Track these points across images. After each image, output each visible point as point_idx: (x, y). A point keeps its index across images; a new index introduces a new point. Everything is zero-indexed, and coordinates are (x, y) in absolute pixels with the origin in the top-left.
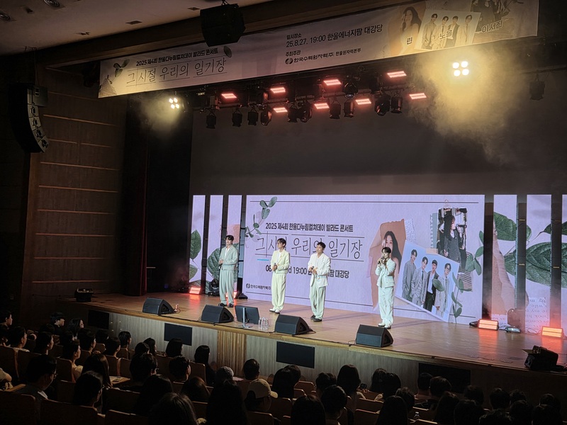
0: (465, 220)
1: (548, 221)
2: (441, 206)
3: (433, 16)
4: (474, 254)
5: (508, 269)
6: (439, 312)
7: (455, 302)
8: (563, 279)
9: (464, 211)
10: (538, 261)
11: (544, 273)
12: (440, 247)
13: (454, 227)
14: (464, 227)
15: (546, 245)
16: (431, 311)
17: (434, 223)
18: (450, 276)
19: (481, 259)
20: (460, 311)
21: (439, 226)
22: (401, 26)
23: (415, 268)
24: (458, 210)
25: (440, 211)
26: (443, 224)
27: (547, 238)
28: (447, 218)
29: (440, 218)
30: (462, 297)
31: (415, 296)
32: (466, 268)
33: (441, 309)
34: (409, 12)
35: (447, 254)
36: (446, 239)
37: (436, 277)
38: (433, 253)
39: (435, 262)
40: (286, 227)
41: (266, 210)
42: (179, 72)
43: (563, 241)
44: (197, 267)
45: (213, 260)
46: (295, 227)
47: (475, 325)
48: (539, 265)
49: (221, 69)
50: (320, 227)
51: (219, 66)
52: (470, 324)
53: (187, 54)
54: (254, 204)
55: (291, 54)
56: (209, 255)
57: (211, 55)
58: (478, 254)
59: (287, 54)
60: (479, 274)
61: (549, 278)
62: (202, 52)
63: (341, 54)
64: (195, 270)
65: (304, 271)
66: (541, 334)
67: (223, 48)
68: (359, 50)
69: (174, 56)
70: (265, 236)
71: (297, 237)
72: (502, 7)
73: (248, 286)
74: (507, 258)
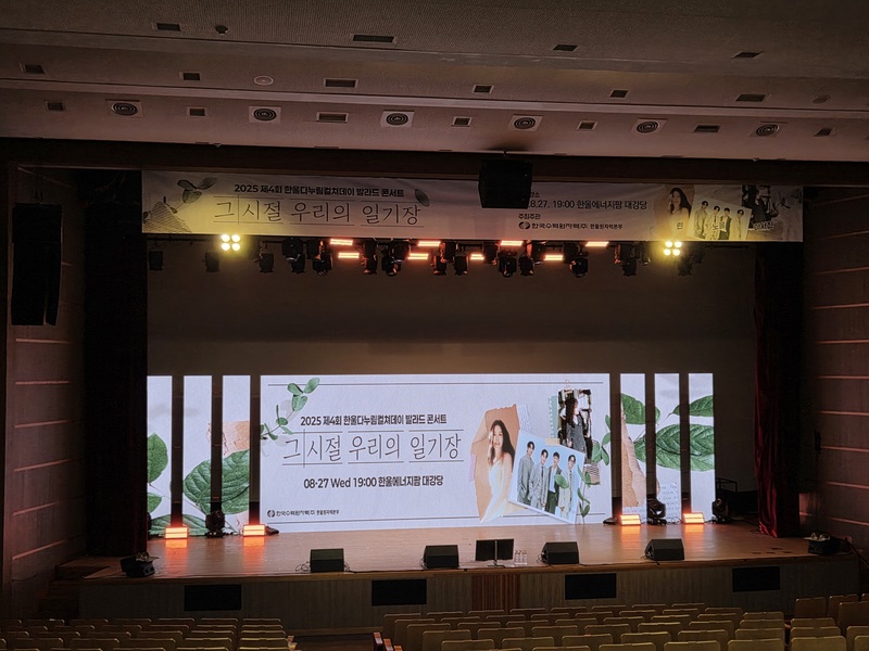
0: (590, 403)
1: (678, 403)
2: (562, 388)
3: (703, 203)
4: (600, 441)
5: (638, 455)
6: (564, 514)
7: (582, 499)
8: (692, 462)
9: (587, 392)
10: (668, 445)
11: (674, 457)
12: (562, 436)
13: (576, 411)
14: (588, 411)
15: (674, 427)
16: (553, 513)
17: (554, 408)
18: (575, 469)
19: (608, 447)
20: (588, 508)
21: (560, 411)
22: (669, 208)
23: (532, 463)
24: (580, 392)
25: (560, 393)
26: (564, 410)
27: (676, 420)
28: (569, 402)
29: (561, 402)
30: (589, 492)
31: (534, 498)
32: (593, 458)
33: (566, 510)
34: (676, 193)
35: (570, 444)
36: (569, 426)
37: (559, 472)
38: (553, 444)
39: (556, 454)
40: (337, 421)
41: (299, 398)
42: (332, 215)
43: (691, 423)
44: (160, 494)
45: (195, 480)
46: (354, 420)
47: (614, 522)
48: (669, 449)
49: (412, 221)
50: (396, 420)
51: (409, 216)
52: (605, 522)
53: (345, 189)
54: (275, 388)
55: (526, 216)
56: (186, 473)
57: (391, 198)
58: (604, 442)
59: (521, 216)
60: (607, 464)
61: (679, 463)
62: (373, 191)
63: (597, 227)
64: (158, 500)
65: (371, 482)
66: (683, 522)
67: (413, 192)
68: (621, 226)
69: (318, 189)
70: (300, 437)
71: (358, 434)
72: (772, 207)
73: (271, 514)
74: (637, 444)
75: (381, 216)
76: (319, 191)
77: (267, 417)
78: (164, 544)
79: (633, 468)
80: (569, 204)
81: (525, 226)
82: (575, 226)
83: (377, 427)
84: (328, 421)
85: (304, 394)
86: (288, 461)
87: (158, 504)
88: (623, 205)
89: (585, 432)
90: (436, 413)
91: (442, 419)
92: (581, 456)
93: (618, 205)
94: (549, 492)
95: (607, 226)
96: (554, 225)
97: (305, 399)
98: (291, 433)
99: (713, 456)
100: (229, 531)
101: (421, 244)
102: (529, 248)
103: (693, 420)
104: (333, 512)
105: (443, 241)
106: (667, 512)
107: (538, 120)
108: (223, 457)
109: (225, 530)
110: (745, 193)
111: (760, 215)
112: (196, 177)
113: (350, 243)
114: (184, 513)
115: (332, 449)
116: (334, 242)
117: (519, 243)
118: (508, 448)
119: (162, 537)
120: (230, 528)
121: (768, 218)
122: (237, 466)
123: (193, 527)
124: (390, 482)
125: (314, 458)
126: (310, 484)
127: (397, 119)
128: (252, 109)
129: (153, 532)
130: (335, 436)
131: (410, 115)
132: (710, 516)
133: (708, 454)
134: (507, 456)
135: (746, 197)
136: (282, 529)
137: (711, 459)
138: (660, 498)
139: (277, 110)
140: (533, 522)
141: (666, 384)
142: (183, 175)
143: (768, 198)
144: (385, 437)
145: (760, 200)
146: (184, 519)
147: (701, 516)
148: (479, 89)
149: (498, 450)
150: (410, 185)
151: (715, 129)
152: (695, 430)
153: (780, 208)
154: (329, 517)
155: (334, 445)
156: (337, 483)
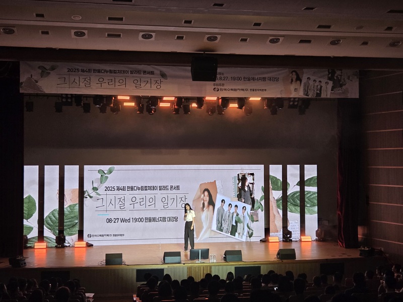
0: (253, 180)
1: (298, 180)
2: (239, 172)
3: (308, 78)
4: (259, 199)
5: (278, 207)
6: (240, 236)
7: (249, 229)
8: (306, 210)
9: (252, 174)
10: (293, 201)
11: (297, 207)
12: (239, 197)
13: (247, 184)
14: (253, 184)
15: (296, 192)
16: (235, 236)
17: (235, 182)
18: (246, 214)
19: (263, 203)
20: (252, 234)
21: (238, 184)
22: (290, 81)
23: (224, 210)
24: (249, 174)
25: (238, 175)
26: (241, 183)
27: (298, 189)
28: (243, 179)
29: (239, 179)
30: (253, 225)
31: (225, 228)
32: (255, 208)
33: (241, 234)
34: (294, 73)
35: (243, 201)
36: (243, 192)
37: (238, 215)
38: (235, 202)
39: (236, 206)
40: (124, 189)
41: (104, 177)
42: (117, 84)
43: (306, 190)
44: (32, 226)
45: (50, 219)
46: (132, 188)
47: (265, 241)
48: (294, 203)
49: (159, 87)
50: (154, 188)
51: (157, 84)
52: (261, 241)
53: (124, 71)
54: (92, 172)
55: (217, 85)
56: (46, 215)
57: (148, 75)
58: (261, 200)
59: (214, 85)
60: (262, 211)
61: (299, 210)
62: (139, 72)
63: (253, 91)
64: (31, 229)
65: (141, 220)
66: (301, 241)
67: (159, 72)
68: (265, 90)
69: (110, 70)
70: (104, 197)
71: (134, 196)
72: (343, 81)
73: (89, 236)
74: (277, 201)
75: (143, 85)
76: (111, 72)
77: (87, 187)
78: (34, 251)
79: (276, 213)
80: (239, 79)
81: (216, 90)
82: (242, 90)
83: (144, 192)
84: (118, 189)
85: (107, 175)
86: (98, 209)
87: (31, 231)
88: (267, 79)
89: (251, 195)
90: (174, 185)
91: (178, 188)
92: (249, 207)
93: (264, 79)
94: (232, 225)
95: (258, 90)
96: (231, 90)
97: (107, 177)
98: (100, 195)
99: (317, 207)
100: (68, 245)
101: (165, 99)
102: (220, 100)
103: (307, 189)
104: (121, 235)
105: (176, 97)
106: (293, 236)
107: (219, 37)
108: (65, 207)
109: (66, 244)
110: (329, 73)
111: (337, 84)
112: (47, 65)
113: (128, 98)
114: (45, 235)
115: (120, 203)
116: (119, 97)
117: (215, 98)
118: (212, 203)
119: (33, 248)
120: (68, 243)
121: (341, 86)
122: (72, 211)
123: (49, 243)
124: (150, 220)
125: (111, 207)
126: (109, 221)
127: (147, 36)
128: (73, 32)
129: (29, 245)
130: (122, 196)
131: (153, 34)
132: (315, 237)
133: (314, 206)
134: (211, 207)
135: (330, 75)
136: (95, 244)
137: (316, 208)
138: (289, 228)
139: (86, 32)
140: (225, 240)
141: (293, 170)
142: (41, 63)
143: (341, 76)
144: (148, 197)
145: (337, 77)
146: (45, 239)
147: (310, 237)
148: (186, 22)
149: (206, 204)
150: (157, 69)
151: (309, 42)
152: (307, 194)
153: (347, 80)
154: (120, 237)
155: (122, 201)
156: (123, 220)
